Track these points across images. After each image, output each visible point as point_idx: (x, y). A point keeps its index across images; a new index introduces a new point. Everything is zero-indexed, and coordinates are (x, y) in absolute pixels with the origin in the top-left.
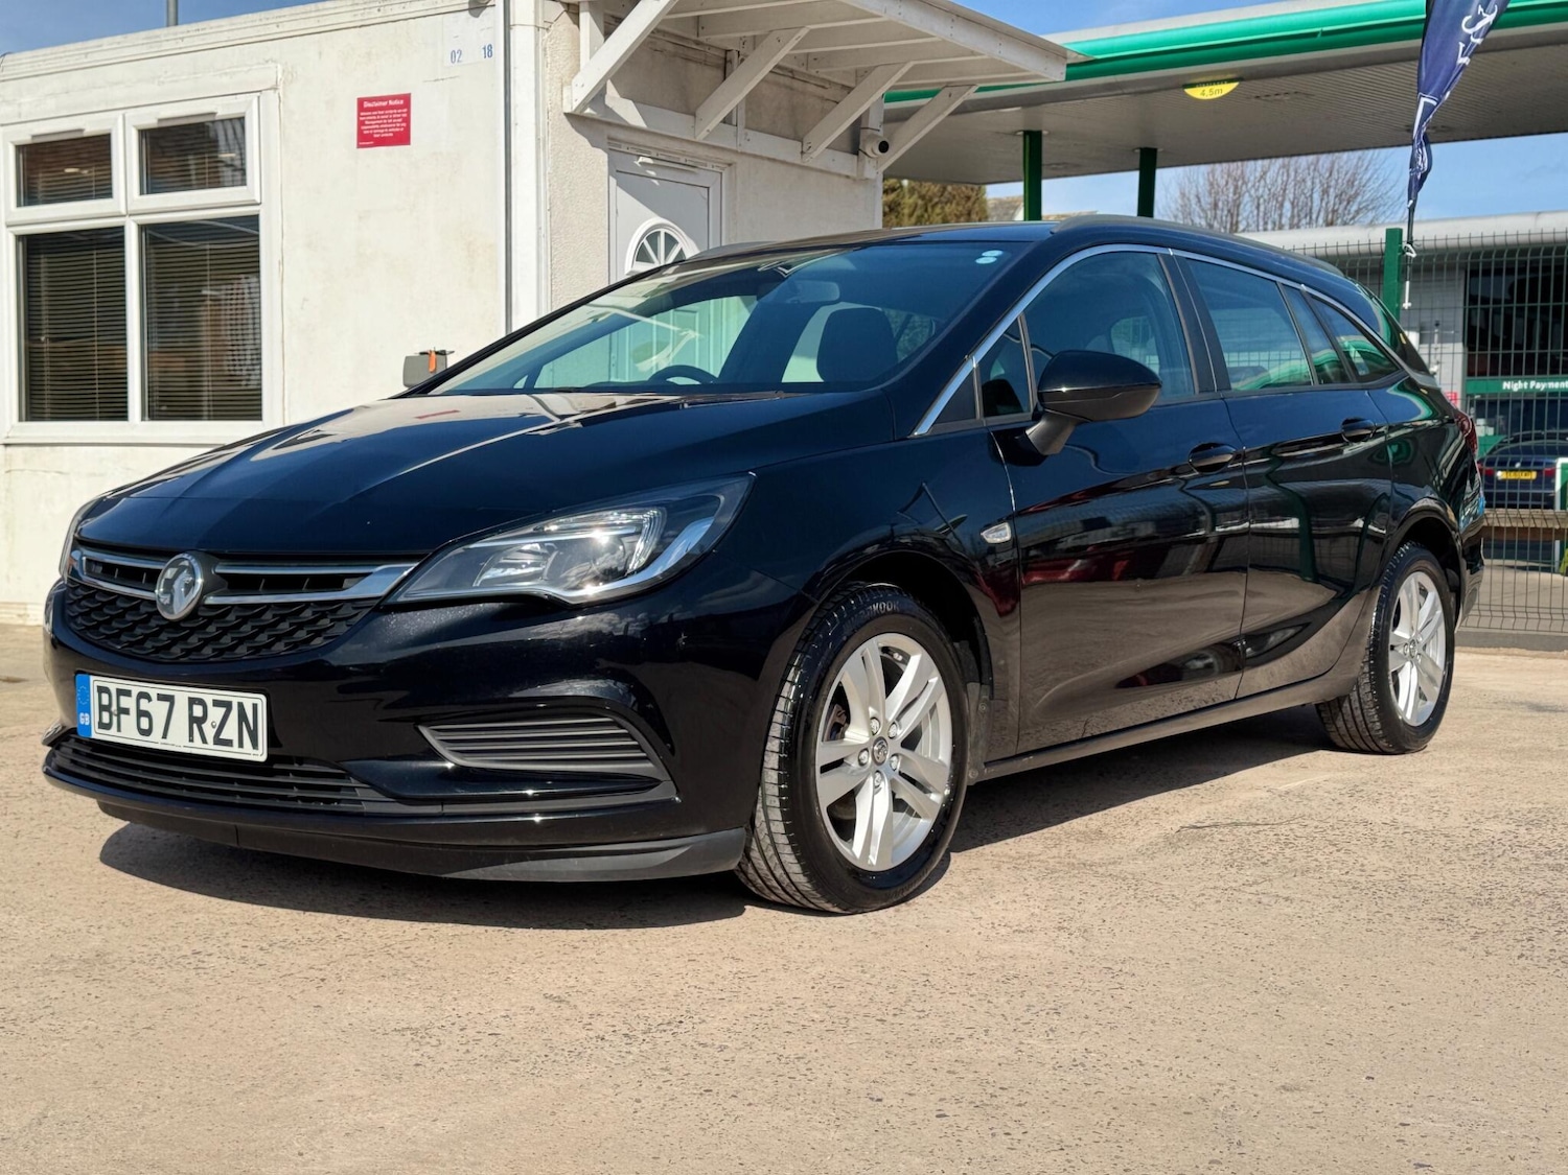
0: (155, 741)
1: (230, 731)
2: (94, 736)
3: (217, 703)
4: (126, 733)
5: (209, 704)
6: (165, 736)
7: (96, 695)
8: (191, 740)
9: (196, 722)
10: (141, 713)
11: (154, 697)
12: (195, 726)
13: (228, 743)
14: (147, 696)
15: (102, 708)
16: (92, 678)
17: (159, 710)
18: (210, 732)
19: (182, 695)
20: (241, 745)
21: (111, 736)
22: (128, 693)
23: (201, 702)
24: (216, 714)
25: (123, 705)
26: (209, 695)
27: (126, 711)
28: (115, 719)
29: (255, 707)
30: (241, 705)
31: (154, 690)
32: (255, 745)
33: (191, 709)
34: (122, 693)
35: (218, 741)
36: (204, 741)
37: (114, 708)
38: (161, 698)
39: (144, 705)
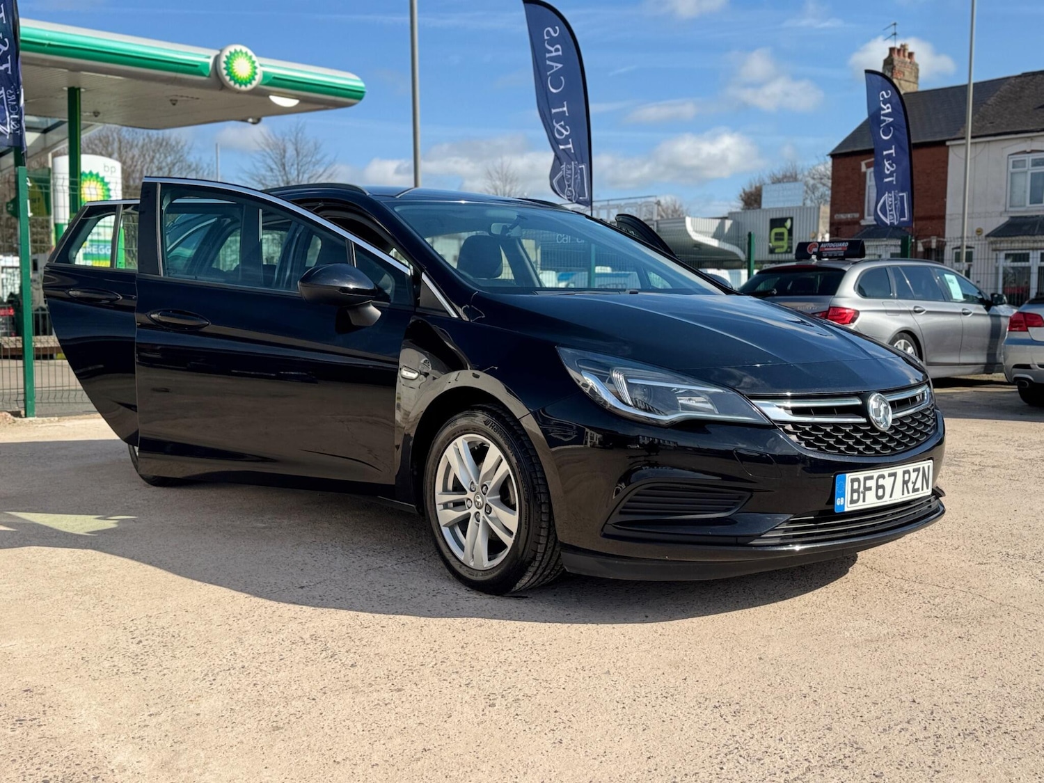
0: (886, 501)
1: (918, 485)
2: (846, 509)
3: (914, 470)
4: (871, 501)
5: (911, 471)
6: (891, 496)
7: (850, 484)
8: (903, 494)
9: (905, 483)
10: (878, 487)
11: (886, 475)
12: (905, 486)
13: (917, 490)
14: (883, 477)
15: (853, 491)
16: (847, 475)
17: (888, 482)
18: (911, 487)
19: (899, 470)
20: (922, 490)
21: (860, 506)
22: (871, 478)
23: (908, 472)
24: (914, 475)
25: (867, 485)
26: (910, 467)
27: (870, 489)
28: (861, 495)
29: (929, 467)
30: (924, 469)
31: (886, 472)
32: (928, 488)
33: (904, 477)
34: (866, 479)
35: (914, 490)
36: (908, 492)
37: (862, 489)
38: (890, 475)
39: (881, 482)
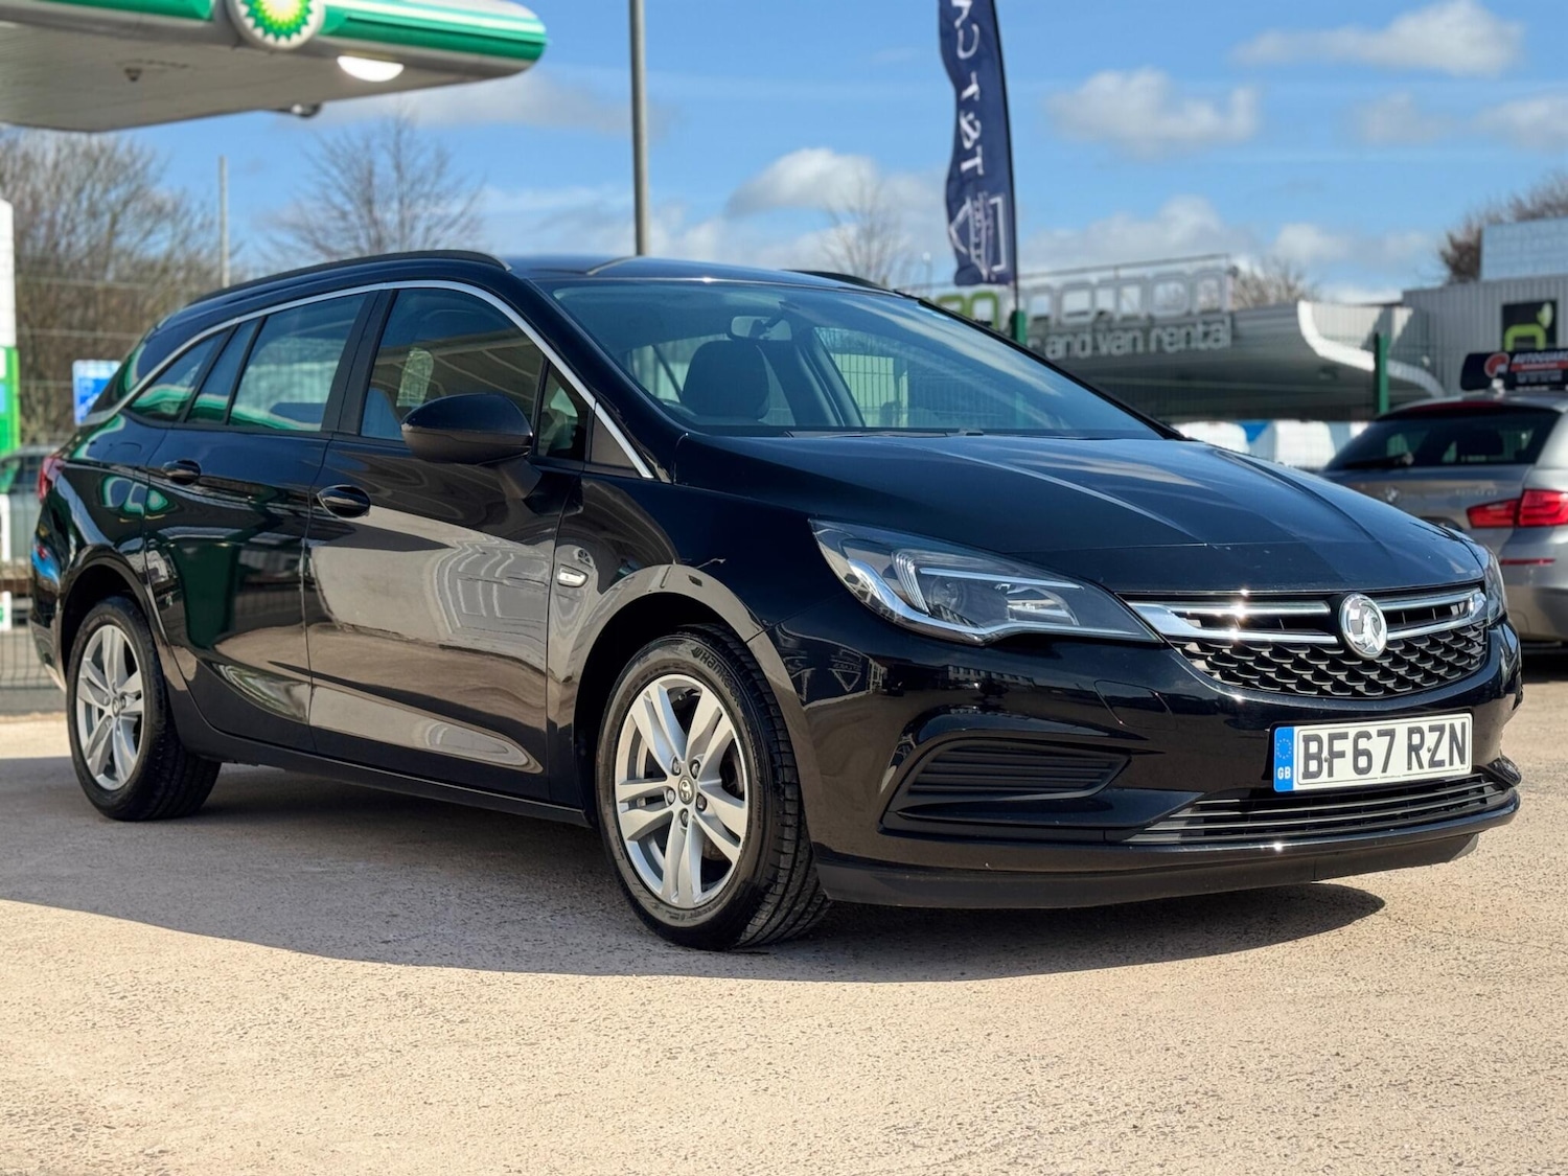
0: (1376, 777)
1: (1443, 754)
2: (1297, 787)
3: (1432, 729)
4: (1343, 776)
5: (1426, 730)
6: (1385, 770)
7: (1302, 745)
8: (1410, 769)
9: (1413, 749)
10: (1357, 753)
11: (1374, 734)
12: (1413, 754)
13: (1441, 763)
14: (1368, 736)
15: (1308, 757)
16: (1297, 729)
17: (1377, 746)
18: (1425, 756)
19: (1401, 726)
20: (1451, 763)
21: (1323, 782)
22: (1344, 736)
23: (1420, 731)
24: (1431, 739)
25: (1336, 749)
26: (1424, 723)
27: (1342, 755)
28: (1325, 766)
29: (1463, 725)
30: (1452, 727)
31: (1372, 727)
32: (1462, 761)
33: (1410, 738)
34: (1332, 738)
35: (1433, 764)
36: (1421, 766)
37: (1325, 754)
38: (1381, 734)
39: (1363, 744)
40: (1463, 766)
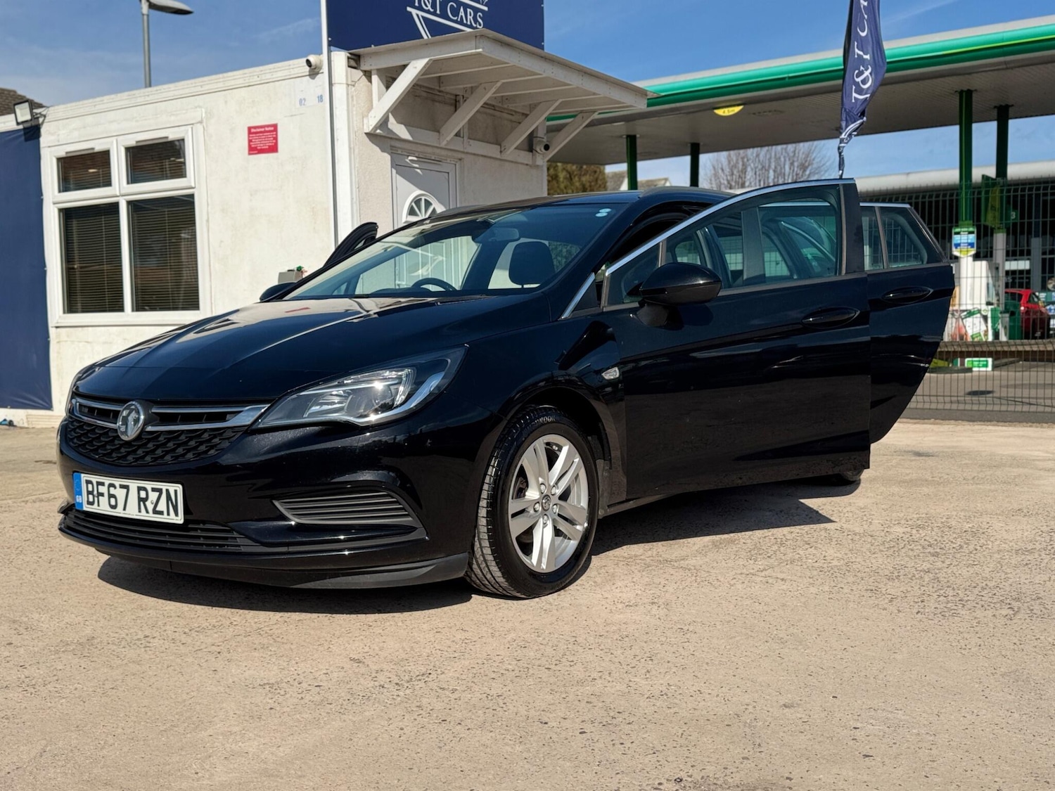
0: (119, 512)
1: (162, 506)
2: (85, 509)
3: (154, 490)
4: (103, 507)
5: (150, 490)
6: (124, 509)
7: (85, 485)
8: (140, 511)
9: (142, 501)
10: (111, 496)
11: (118, 486)
12: (142, 503)
13: (161, 513)
14: (114, 486)
15: (89, 493)
16: (83, 475)
17: (120, 493)
18: (150, 507)
19: (134, 485)
20: (168, 514)
21: (95, 509)
22: (103, 484)
23: (145, 489)
24: (153, 496)
25: (100, 491)
26: (149, 485)
27: (102, 495)
28: (96, 499)
29: (176, 491)
30: (167, 490)
31: (117, 482)
32: (177, 514)
33: (139, 493)
34: (99, 484)
35: (155, 512)
36: (147, 512)
37: (95, 493)
38: (122, 487)
39: (112, 491)
40: (177, 518)
